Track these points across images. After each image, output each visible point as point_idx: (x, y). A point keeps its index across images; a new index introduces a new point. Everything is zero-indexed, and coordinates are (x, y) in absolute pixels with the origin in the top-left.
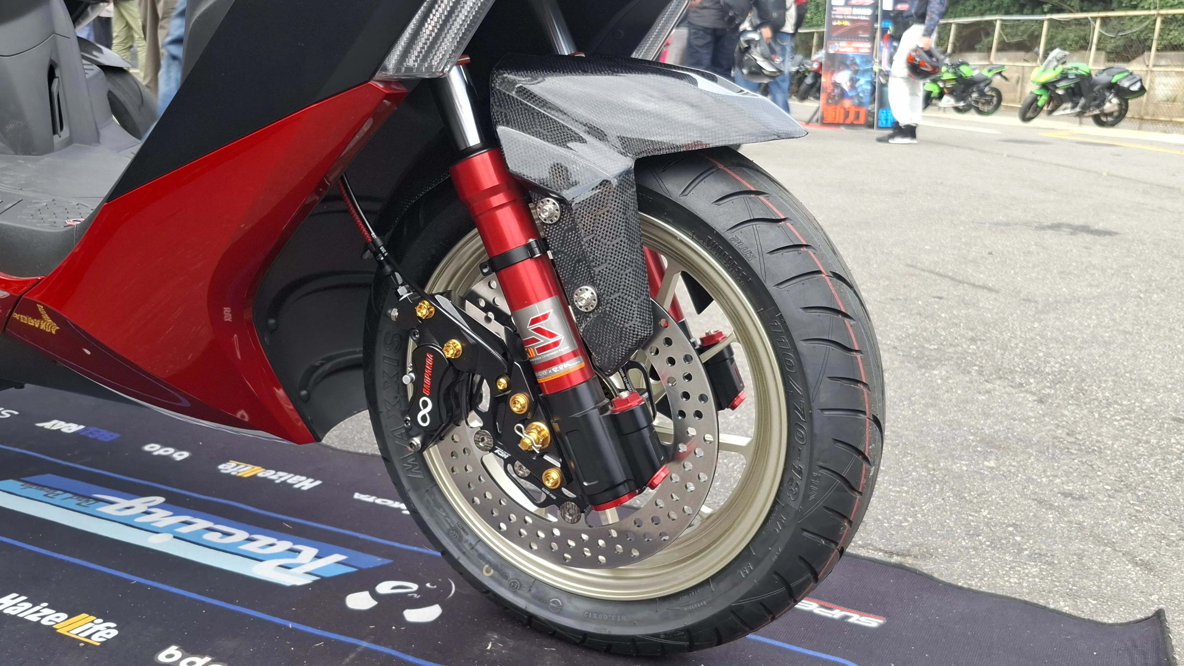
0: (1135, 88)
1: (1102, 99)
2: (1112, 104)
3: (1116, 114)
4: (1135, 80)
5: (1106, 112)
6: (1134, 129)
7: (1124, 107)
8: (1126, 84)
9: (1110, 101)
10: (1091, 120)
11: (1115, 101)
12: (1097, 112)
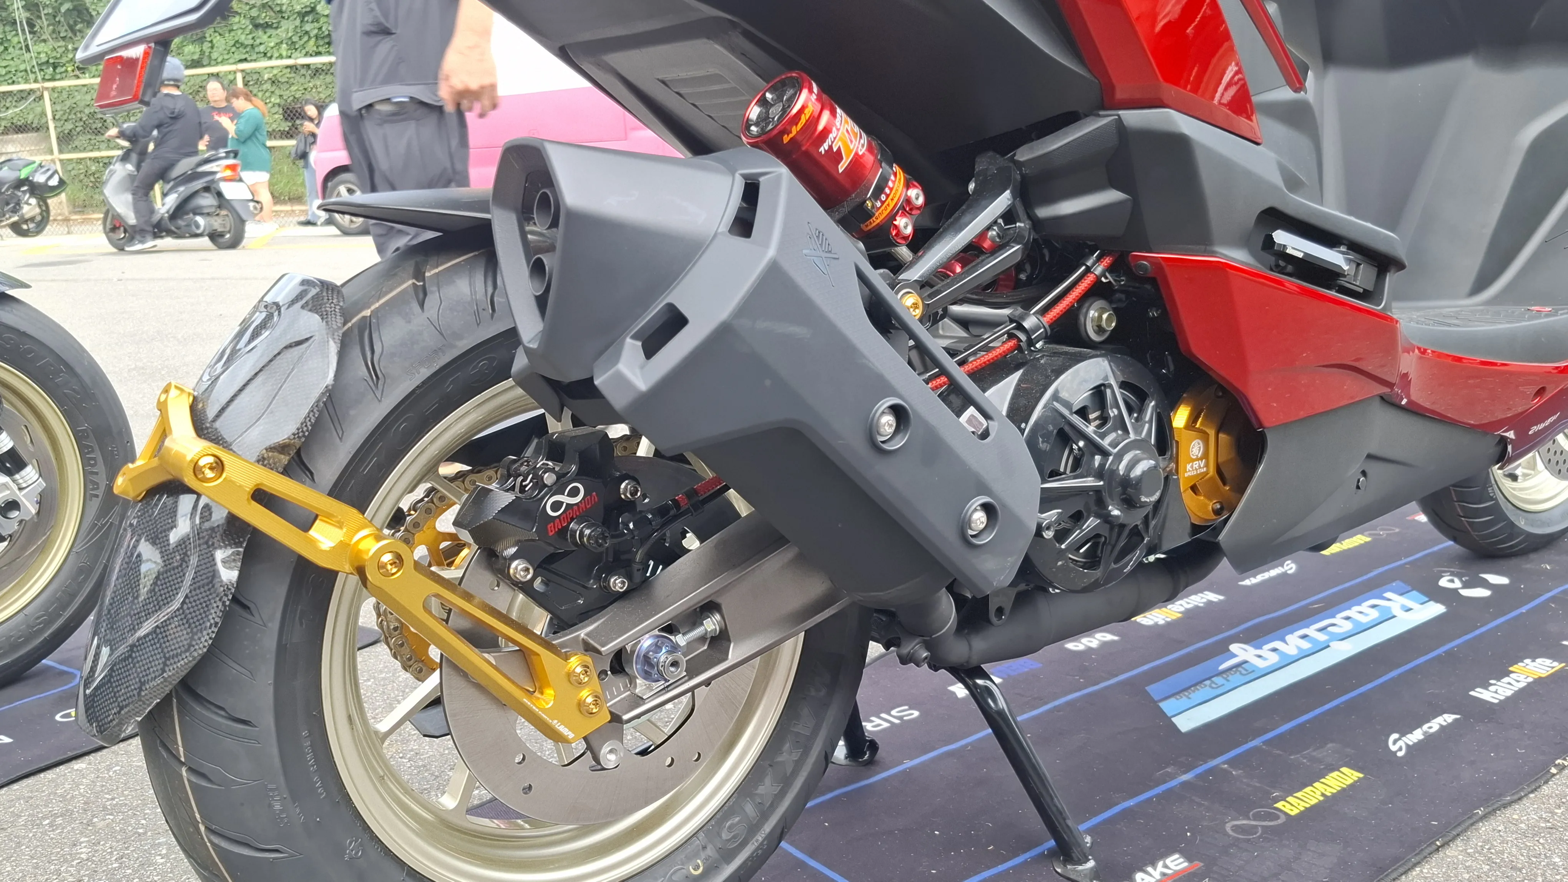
0: (54, 182)
1: (15, 200)
2: (30, 208)
3: (39, 218)
4: (50, 173)
5: (27, 216)
6: (62, 234)
7: (44, 208)
8: (40, 178)
9: (27, 203)
10: (8, 231)
11: (33, 201)
12: (15, 218)
